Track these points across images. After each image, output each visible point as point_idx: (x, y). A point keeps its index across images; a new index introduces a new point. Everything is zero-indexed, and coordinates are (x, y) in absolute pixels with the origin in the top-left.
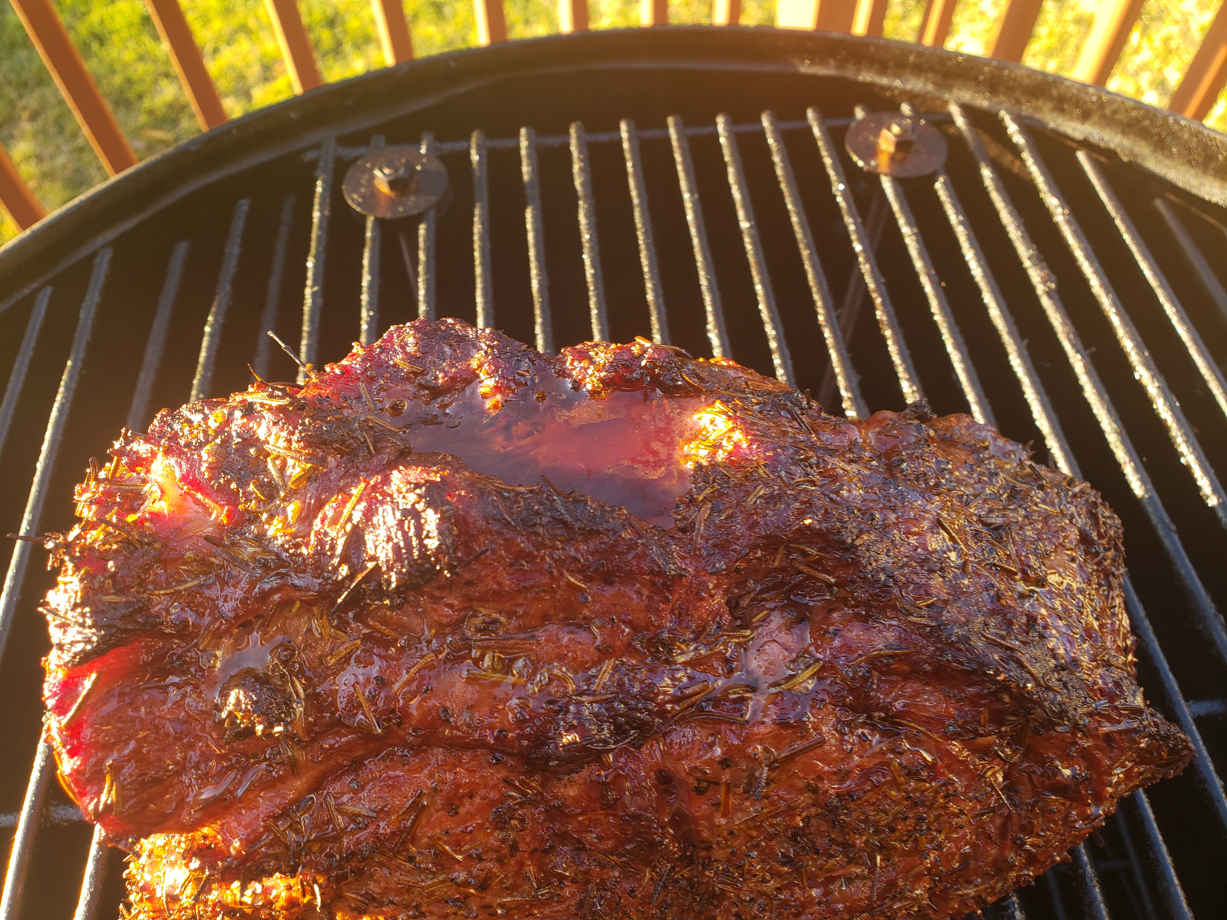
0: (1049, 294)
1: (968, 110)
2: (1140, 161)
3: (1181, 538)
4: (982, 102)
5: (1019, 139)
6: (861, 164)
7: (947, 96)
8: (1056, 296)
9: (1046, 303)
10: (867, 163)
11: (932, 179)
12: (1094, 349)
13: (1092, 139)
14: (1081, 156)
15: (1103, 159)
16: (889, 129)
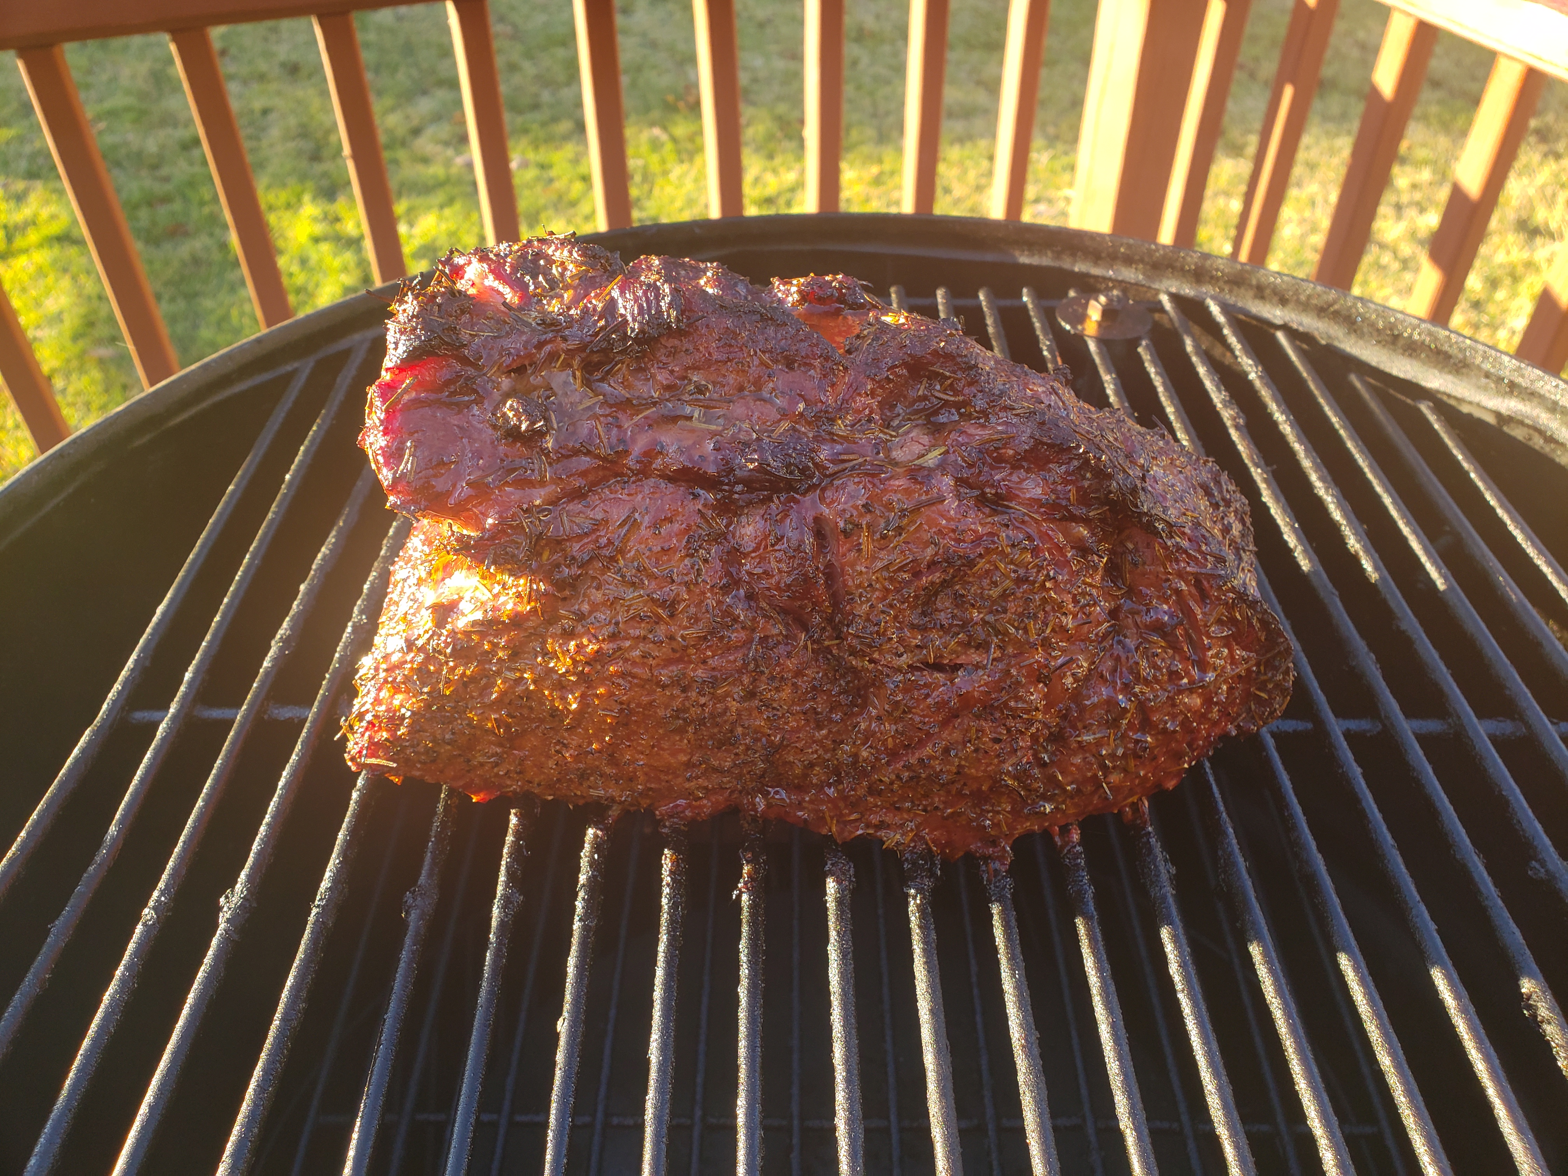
0: (1237, 427)
1: (1176, 298)
2: (1336, 343)
3: (1341, 601)
4: (1188, 291)
5: (1221, 319)
6: (1068, 327)
7: (1156, 286)
8: (1245, 430)
9: (1234, 435)
10: (1073, 326)
11: (1136, 343)
12: (1275, 467)
13: (1291, 324)
14: (1280, 336)
15: (1305, 346)
16: (1097, 300)
